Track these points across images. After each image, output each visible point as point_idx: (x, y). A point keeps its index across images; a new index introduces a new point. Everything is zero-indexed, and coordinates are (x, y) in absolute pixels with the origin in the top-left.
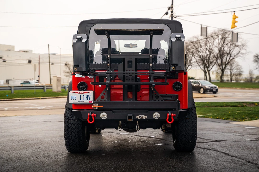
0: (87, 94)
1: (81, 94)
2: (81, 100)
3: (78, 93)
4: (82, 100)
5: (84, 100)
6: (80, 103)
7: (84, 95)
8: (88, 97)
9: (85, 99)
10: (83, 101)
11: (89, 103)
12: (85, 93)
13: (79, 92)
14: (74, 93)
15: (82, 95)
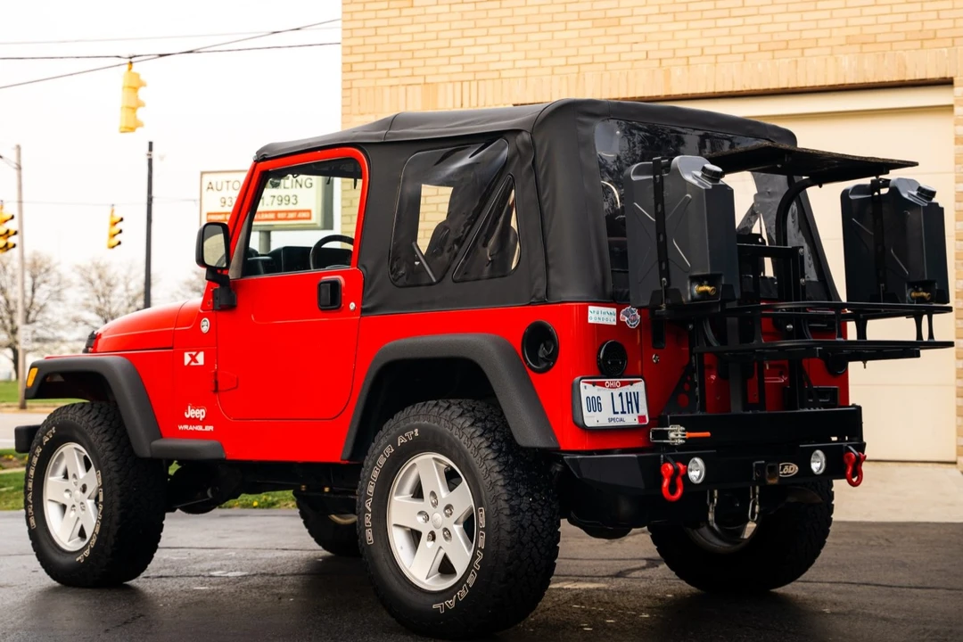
0: (628, 389)
1: (613, 390)
2: (615, 413)
3: (602, 384)
4: (617, 413)
5: (623, 412)
6: (613, 424)
7: (621, 395)
8: (632, 402)
9: (626, 410)
10: (620, 416)
11: (637, 423)
12: (623, 384)
13: (607, 380)
14: (594, 384)
15: (616, 392)
